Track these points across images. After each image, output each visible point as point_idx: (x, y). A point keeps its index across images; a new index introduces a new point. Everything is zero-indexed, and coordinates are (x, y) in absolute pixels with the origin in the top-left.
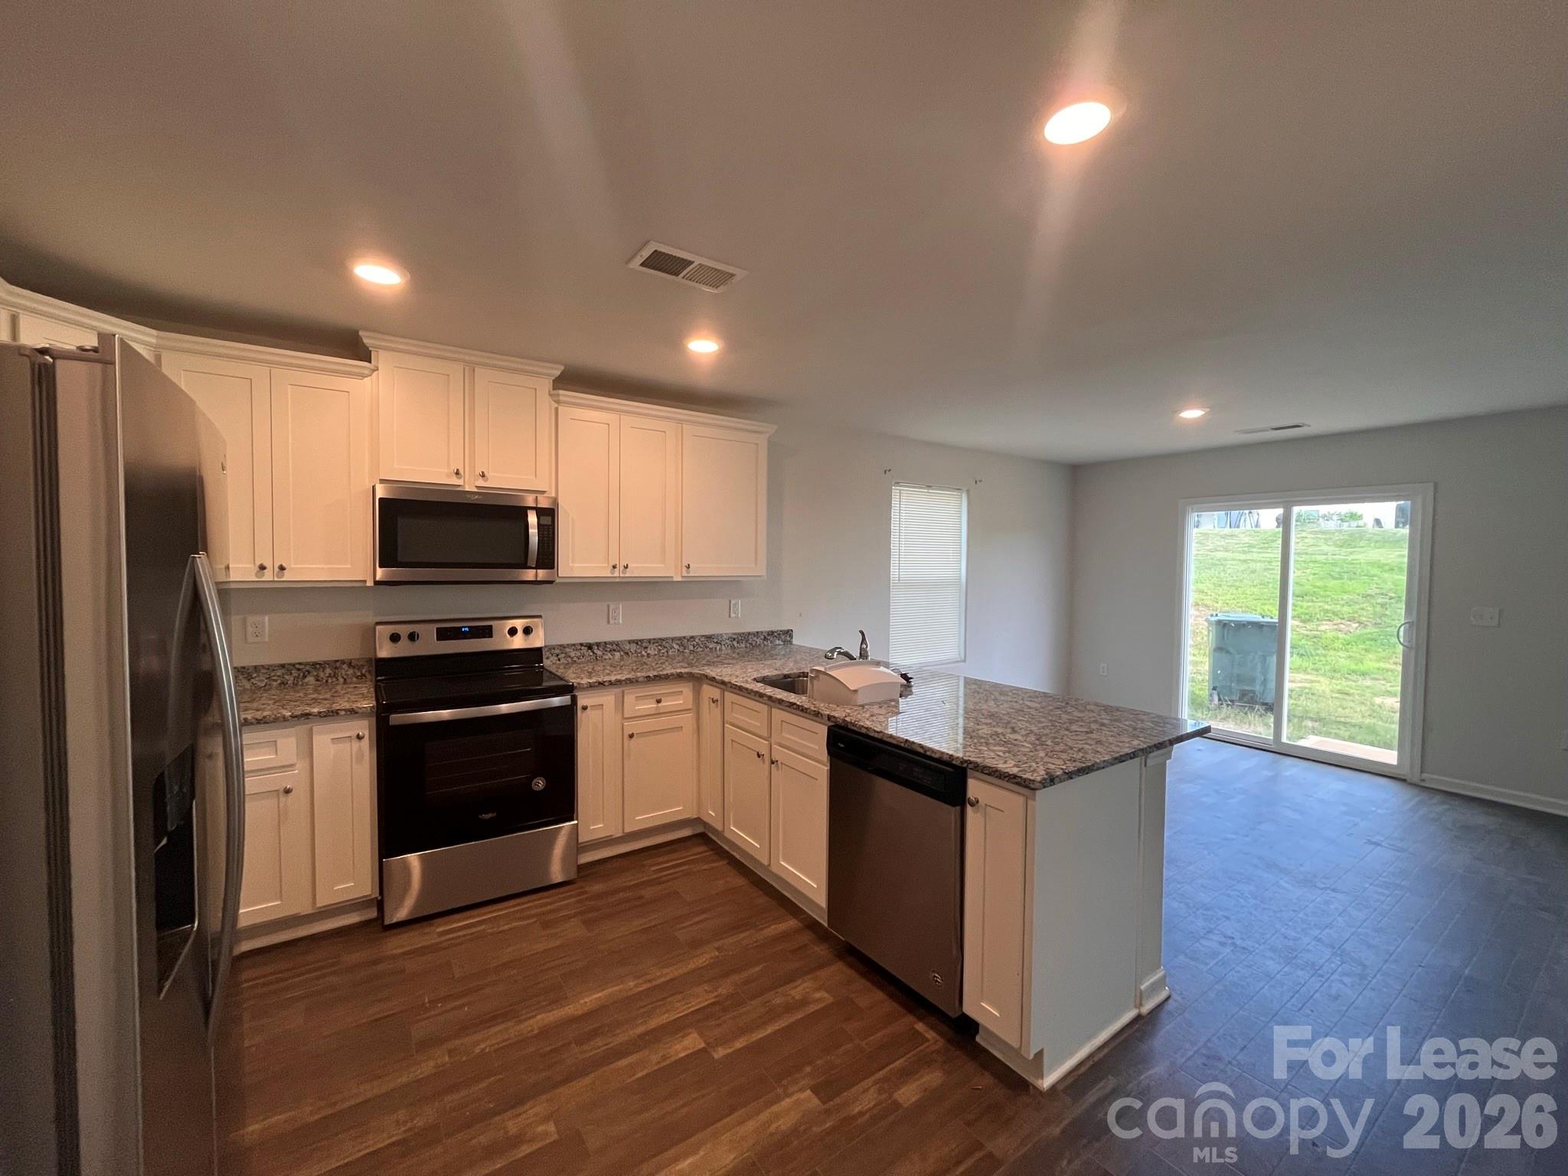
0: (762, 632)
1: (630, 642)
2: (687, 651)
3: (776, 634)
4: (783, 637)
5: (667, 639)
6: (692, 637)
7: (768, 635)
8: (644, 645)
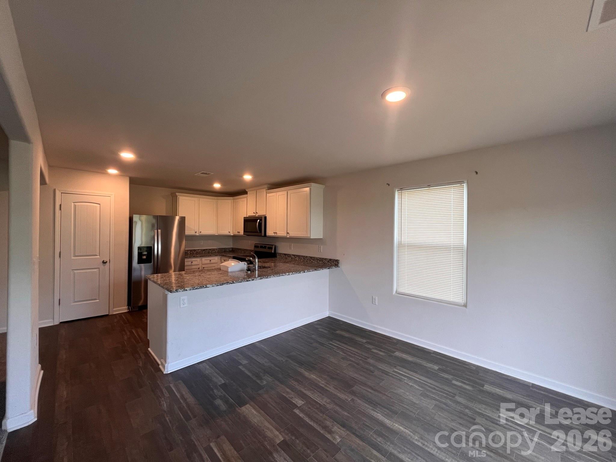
0: (327, 259)
1: (293, 255)
2: (305, 261)
3: (332, 260)
4: (335, 262)
5: (301, 256)
6: (307, 256)
7: (330, 260)
8: (296, 257)
